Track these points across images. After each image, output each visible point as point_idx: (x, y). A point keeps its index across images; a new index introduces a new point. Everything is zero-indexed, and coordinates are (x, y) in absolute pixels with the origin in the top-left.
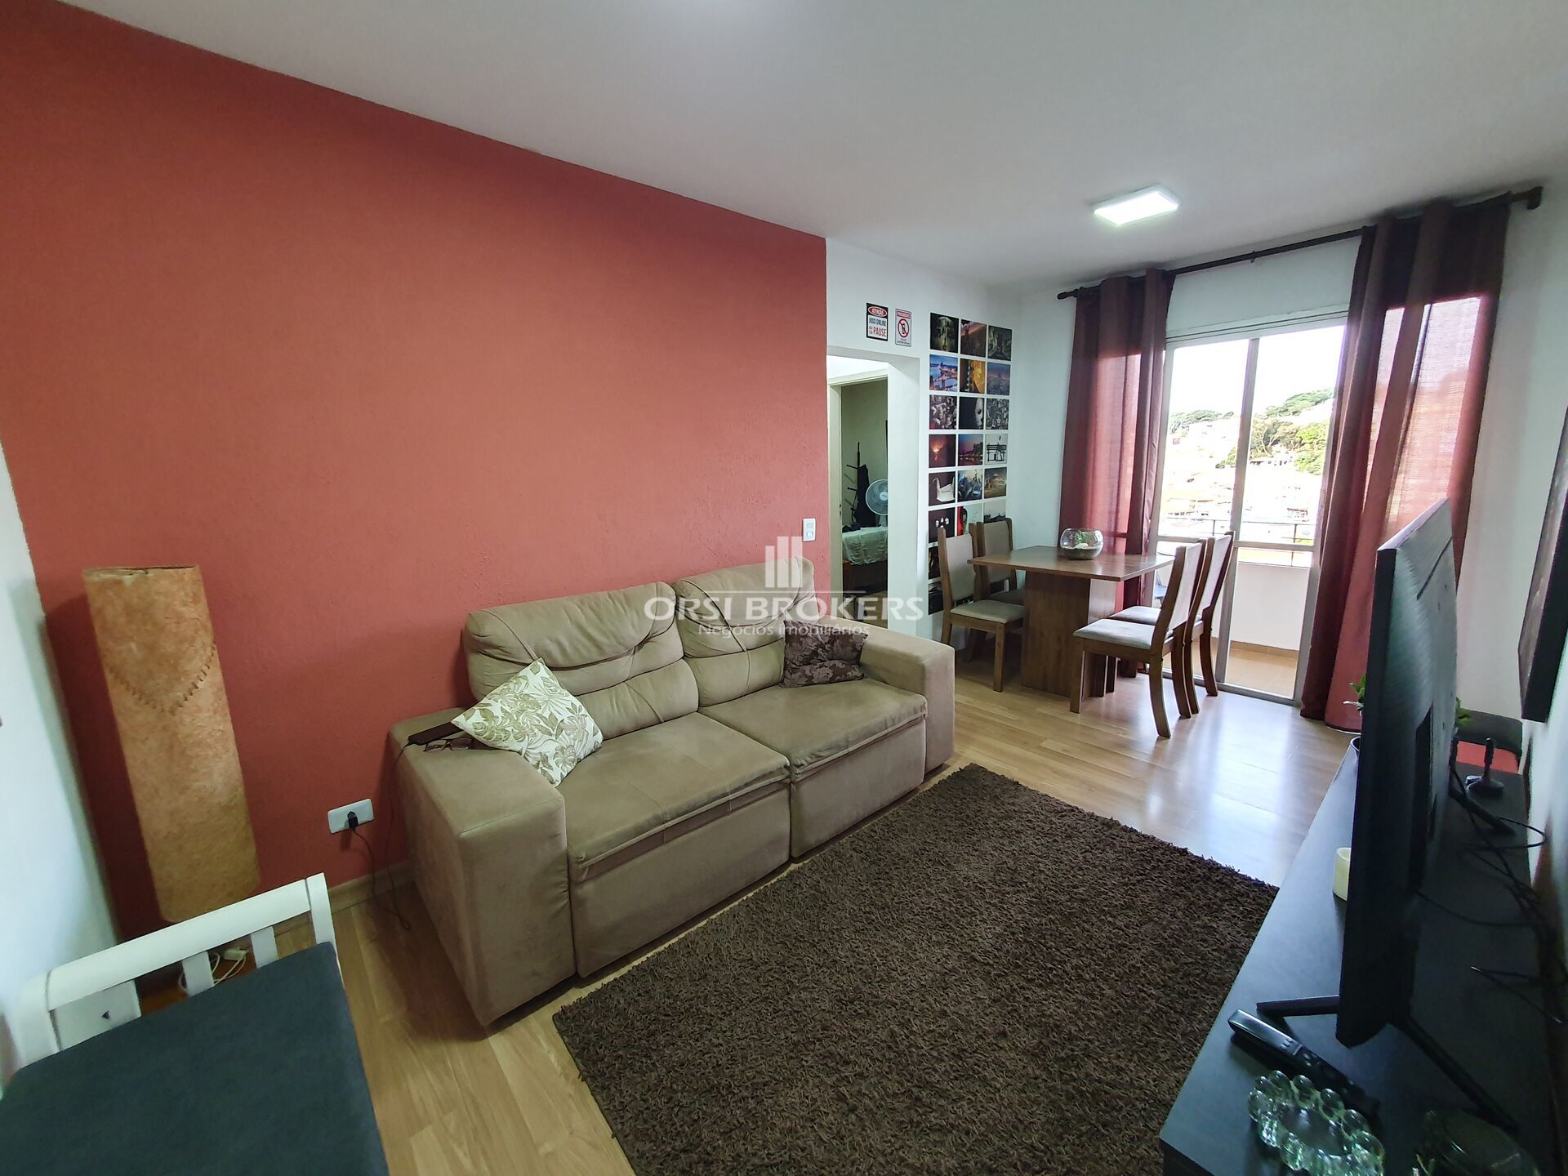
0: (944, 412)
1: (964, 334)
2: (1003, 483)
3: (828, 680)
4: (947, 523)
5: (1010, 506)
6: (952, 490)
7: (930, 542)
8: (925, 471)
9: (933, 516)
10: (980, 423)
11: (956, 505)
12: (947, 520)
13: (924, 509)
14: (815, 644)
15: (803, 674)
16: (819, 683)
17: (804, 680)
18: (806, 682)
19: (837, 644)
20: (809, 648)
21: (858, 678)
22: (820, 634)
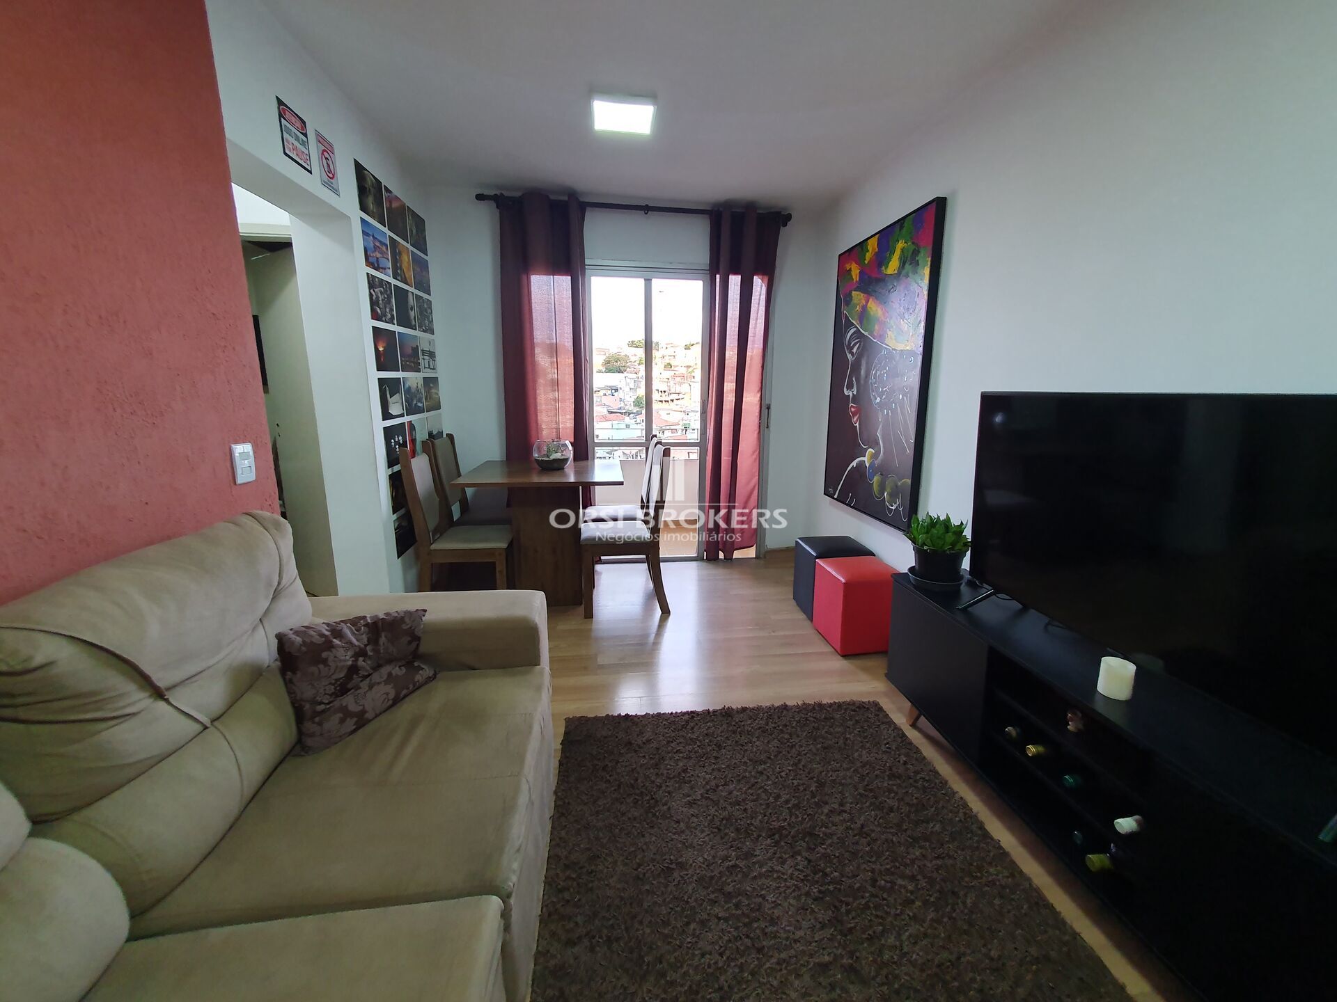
0: (383, 300)
1: (388, 206)
2: (438, 394)
3: (391, 702)
4: (401, 442)
5: (447, 420)
6: (401, 401)
7: (389, 467)
8: (374, 375)
9: (388, 433)
10: (413, 323)
11: (405, 419)
12: (400, 438)
13: (380, 425)
14: (350, 653)
15: (346, 713)
16: (377, 716)
17: (350, 724)
18: (354, 725)
19: (383, 640)
20: (342, 664)
21: (430, 679)
22: (353, 634)
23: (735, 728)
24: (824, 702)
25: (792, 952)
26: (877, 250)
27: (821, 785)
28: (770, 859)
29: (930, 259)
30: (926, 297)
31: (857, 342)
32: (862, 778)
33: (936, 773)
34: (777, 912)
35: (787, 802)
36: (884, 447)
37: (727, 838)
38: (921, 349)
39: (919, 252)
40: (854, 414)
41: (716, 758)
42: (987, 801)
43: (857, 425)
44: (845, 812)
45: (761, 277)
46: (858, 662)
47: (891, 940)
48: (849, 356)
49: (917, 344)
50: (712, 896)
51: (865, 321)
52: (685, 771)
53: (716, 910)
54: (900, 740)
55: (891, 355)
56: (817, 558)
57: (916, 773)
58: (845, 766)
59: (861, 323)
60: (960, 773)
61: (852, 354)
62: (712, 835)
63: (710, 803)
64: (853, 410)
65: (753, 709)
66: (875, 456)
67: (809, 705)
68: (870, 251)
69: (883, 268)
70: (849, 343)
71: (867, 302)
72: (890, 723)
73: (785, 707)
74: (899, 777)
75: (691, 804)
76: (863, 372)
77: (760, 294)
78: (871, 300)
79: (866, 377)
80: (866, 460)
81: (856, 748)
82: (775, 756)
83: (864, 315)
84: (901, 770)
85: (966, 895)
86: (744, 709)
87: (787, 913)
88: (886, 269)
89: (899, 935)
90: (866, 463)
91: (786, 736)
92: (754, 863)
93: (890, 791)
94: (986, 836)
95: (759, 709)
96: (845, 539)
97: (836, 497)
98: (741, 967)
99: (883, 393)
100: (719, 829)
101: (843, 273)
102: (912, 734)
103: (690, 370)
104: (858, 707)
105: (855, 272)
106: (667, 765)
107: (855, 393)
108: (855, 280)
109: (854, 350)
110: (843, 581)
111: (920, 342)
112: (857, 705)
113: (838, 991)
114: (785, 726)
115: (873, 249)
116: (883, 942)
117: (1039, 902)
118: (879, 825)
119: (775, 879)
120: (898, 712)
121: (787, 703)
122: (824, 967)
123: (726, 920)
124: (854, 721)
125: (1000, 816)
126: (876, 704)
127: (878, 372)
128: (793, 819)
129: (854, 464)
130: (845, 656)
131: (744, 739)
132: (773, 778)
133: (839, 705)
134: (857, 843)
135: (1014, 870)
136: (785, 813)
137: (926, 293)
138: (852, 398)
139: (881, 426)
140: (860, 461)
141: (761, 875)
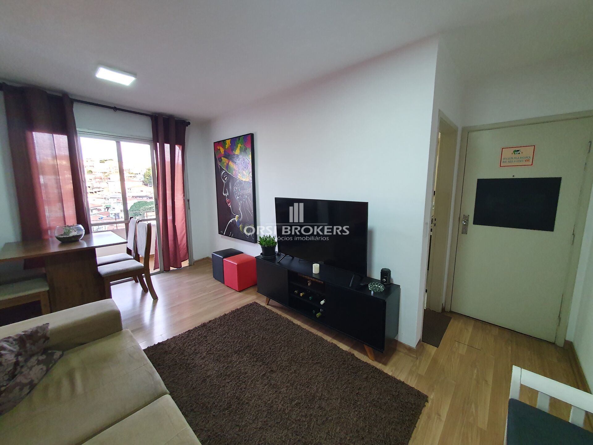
3: (45, 372)
14: (13, 356)
15: (22, 386)
16: (40, 381)
17: (26, 390)
18: (29, 389)
19: (28, 345)
20: (11, 362)
21: (61, 356)
22: (10, 346)
23: (209, 329)
24: (238, 308)
25: (254, 377)
26: (230, 145)
27: (246, 332)
28: (238, 359)
29: (251, 152)
30: (251, 165)
31: (226, 176)
32: (258, 324)
33: (277, 314)
34: (246, 371)
35: (237, 342)
36: (242, 214)
37: (221, 361)
38: (252, 181)
39: (247, 149)
40: (229, 202)
41: (206, 341)
42: (292, 317)
43: (230, 206)
44: (256, 336)
45: (178, 146)
46: (244, 292)
47: (279, 359)
48: (224, 181)
49: (249, 179)
50: (224, 378)
51: (229, 169)
52: (195, 350)
53: (227, 381)
54: (265, 310)
55: (241, 182)
56: (223, 258)
57: (273, 316)
58: (252, 323)
59: (227, 169)
60: (283, 312)
61: (225, 180)
62: (215, 363)
63: (210, 355)
64: (228, 201)
65: (214, 320)
66: (239, 217)
67: (234, 311)
68: (228, 144)
69: (234, 152)
70: (223, 176)
71: (229, 162)
72: (261, 306)
73: (225, 315)
74: (268, 320)
75: (203, 359)
76: (230, 187)
77: (179, 153)
78: (230, 162)
79: (232, 189)
80: (236, 219)
81: (253, 317)
82: (228, 331)
83: (228, 166)
84: (268, 318)
85: (293, 340)
86: (210, 321)
87: (249, 369)
88: (235, 152)
89: (280, 357)
90: (236, 220)
91: (229, 323)
92: (234, 362)
93: (267, 324)
94: (294, 324)
95: (216, 319)
96: (231, 250)
97: (224, 234)
98: (241, 389)
99: (239, 195)
100: (218, 360)
101: (216, 150)
102: (268, 307)
103: (106, 174)
104: (250, 305)
105: (222, 151)
106: (187, 351)
107: (228, 195)
108: (222, 153)
109: (226, 179)
110: (236, 264)
111: (251, 179)
112: (249, 305)
113: (269, 377)
114: (228, 320)
115: (229, 144)
116: (277, 361)
117: (308, 332)
118: (267, 335)
119: (242, 363)
120: (262, 301)
121: (226, 313)
122: (264, 375)
123: (231, 381)
124: (250, 310)
125: (295, 318)
126: (255, 302)
127: (237, 188)
128: (241, 345)
129: (231, 221)
130: (240, 291)
131: (214, 331)
132: (230, 337)
133: (244, 307)
134: (262, 342)
135: (302, 329)
136: (238, 345)
137: (251, 163)
138: (227, 197)
139: (240, 207)
140: (234, 220)
141: (237, 365)
